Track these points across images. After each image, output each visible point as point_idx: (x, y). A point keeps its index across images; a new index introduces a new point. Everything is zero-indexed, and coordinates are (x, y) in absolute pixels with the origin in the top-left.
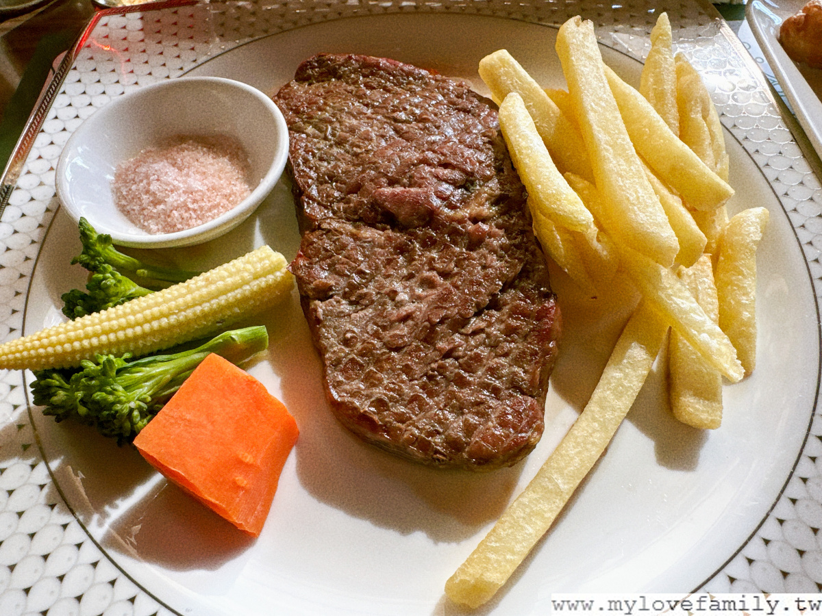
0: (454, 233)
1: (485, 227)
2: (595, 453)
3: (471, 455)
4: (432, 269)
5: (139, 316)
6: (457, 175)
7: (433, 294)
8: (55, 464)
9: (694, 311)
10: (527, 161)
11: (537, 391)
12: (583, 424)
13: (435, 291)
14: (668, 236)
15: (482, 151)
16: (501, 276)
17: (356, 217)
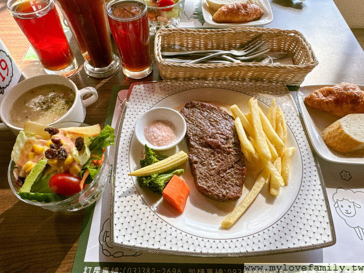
0: (224, 151)
1: (231, 150)
2: (252, 200)
3: (227, 198)
4: (219, 158)
5: (159, 166)
6: (225, 137)
7: (219, 164)
8: (142, 196)
9: (275, 171)
10: (240, 136)
11: (241, 186)
12: (250, 193)
13: (220, 163)
14: (269, 155)
15: (230, 131)
16: (234, 161)
17: (202, 145)
